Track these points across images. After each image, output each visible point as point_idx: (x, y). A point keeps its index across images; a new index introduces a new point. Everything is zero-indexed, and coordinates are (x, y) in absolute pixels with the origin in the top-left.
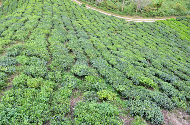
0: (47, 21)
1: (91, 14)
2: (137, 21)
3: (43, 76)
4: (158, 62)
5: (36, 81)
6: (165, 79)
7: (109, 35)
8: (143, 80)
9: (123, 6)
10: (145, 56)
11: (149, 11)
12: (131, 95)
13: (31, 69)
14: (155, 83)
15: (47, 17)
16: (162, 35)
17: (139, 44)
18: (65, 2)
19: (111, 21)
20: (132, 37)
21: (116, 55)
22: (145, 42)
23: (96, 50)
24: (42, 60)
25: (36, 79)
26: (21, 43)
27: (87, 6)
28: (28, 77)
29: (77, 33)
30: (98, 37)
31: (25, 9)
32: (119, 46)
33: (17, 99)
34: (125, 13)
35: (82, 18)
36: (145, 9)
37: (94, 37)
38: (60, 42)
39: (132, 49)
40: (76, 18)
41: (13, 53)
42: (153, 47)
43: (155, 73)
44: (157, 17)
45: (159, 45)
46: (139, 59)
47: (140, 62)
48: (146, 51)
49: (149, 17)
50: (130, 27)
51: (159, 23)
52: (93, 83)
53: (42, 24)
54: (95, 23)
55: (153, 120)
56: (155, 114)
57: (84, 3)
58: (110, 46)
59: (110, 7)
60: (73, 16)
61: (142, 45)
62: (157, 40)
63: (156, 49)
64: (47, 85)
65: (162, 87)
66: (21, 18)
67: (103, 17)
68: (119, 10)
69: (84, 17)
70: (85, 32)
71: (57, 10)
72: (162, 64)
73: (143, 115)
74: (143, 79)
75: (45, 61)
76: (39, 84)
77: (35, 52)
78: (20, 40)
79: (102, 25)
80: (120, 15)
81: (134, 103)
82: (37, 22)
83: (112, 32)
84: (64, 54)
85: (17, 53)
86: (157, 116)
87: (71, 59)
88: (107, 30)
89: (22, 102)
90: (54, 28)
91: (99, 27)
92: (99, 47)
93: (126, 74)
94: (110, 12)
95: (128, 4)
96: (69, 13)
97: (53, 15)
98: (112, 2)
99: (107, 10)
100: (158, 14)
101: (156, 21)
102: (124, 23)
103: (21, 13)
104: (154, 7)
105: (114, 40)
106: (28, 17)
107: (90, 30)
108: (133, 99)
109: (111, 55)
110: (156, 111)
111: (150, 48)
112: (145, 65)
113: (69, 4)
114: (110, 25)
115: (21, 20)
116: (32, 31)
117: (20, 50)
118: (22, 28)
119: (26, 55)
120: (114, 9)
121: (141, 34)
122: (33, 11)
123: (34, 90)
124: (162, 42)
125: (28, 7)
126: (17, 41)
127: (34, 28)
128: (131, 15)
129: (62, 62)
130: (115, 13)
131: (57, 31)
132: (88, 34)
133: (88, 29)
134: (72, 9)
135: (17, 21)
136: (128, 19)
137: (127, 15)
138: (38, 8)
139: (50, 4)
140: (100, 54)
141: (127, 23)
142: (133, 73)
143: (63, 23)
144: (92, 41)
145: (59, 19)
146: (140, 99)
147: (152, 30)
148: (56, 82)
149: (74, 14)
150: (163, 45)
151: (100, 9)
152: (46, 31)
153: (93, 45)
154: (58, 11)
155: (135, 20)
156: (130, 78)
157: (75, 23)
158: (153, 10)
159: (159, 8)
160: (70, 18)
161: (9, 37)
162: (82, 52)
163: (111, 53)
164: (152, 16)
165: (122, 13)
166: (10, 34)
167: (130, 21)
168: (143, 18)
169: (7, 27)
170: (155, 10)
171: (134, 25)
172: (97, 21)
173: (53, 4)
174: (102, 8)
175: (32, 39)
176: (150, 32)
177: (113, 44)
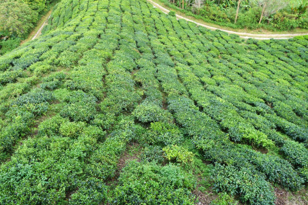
0: (111, 39)
1: (184, 28)
2: (260, 37)
3: (87, 120)
4: (287, 106)
5: (74, 126)
6: (294, 136)
7: (208, 61)
8: (248, 135)
9: (237, 13)
10: (264, 95)
11: (284, 20)
12: (221, 157)
13: (70, 109)
14: (271, 141)
15: (111, 33)
16: (304, 62)
17: (258, 76)
18: (142, 10)
19: (215, 39)
20: (247, 64)
21: (212, 92)
22: (270, 73)
23: (181, 84)
24: (89, 96)
25: (74, 123)
26: (65, 70)
27: (177, 15)
28: (63, 120)
29: (156, 58)
30: (189, 64)
31: (81, 20)
32: (221, 78)
33: (38, 151)
34: (241, 24)
35: (168, 33)
36: (276, 16)
37: (182, 65)
38: (124, 70)
39: (243, 84)
40: (158, 35)
41: (49, 84)
42: (284, 81)
43: (277, 125)
44: (297, 30)
45: (296, 78)
46: (252, 101)
47: (253, 105)
48: (269, 87)
49: (283, 30)
50: (246, 47)
51: (301, 40)
52: (161, 133)
53: (102, 43)
54: (187, 42)
55: (254, 202)
56: (257, 193)
57: (173, 11)
58: (205, 79)
59: (214, 15)
60: (153, 32)
61: (262, 78)
62: (294, 70)
63: (288, 84)
64: (90, 133)
65: (284, 148)
66: (73, 34)
67: (202, 32)
68: (230, 21)
69: (171, 32)
70: (168, 57)
71: (128, 21)
72: (294, 110)
73: (236, 193)
74: (249, 132)
75: (94, 97)
76: (77, 132)
77: (82, 84)
78: (65, 66)
79: (198, 45)
80: (230, 29)
81: (222, 170)
82: (95, 39)
83: (214, 57)
84: (127, 88)
85: (56, 84)
86: (261, 197)
87: (136, 96)
88: (206, 53)
89: (44, 156)
90: (119, 49)
91: (194, 48)
92: (186, 80)
93: (221, 123)
94: (215, 23)
95: (246, 9)
96: (148, 26)
97: (121, 29)
98: (219, 7)
99: (210, 21)
100: (301, 25)
101: (295, 38)
102: (236, 42)
103: (75, 26)
104: (294, 13)
105: (215, 69)
106: (83, 32)
107: (178, 52)
108: (222, 164)
109: (204, 93)
110: (260, 188)
111: (277, 83)
112: (262, 110)
113: (148, 12)
114: (213, 44)
115: (72, 36)
116: (84, 53)
117: (60, 80)
118: (71, 48)
119: (69, 88)
120: (221, 19)
121: (265, 59)
122: (91, 23)
123: (66, 139)
124: (303, 73)
125: (85, 17)
126: (60, 68)
127: (89, 48)
128: (250, 28)
129: (120, 101)
130: (223, 26)
131: (123, 54)
132: (173, 60)
133: (174, 51)
134: (152, 20)
135: (66, 39)
136: (244, 35)
137: (244, 27)
138: (100, 19)
139: (118, 13)
140: (185, 90)
141: (243, 41)
142: (232, 122)
143: (135, 42)
144: (177, 71)
145: (131, 36)
146: (235, 165)
147: (286, 52)
148: (104, 130)
149: (156, 28)
150: (303, 78)
151: (199, 19)
152: (106, 53)
153: (178, 76)
154: (130, 23)
155: (257, 37)
156: (226, 130)
157: (156, 42)
158: (291, 18)
159: (302, 15)
160: (149, 34)
161: (49, 61)
162: (157, 86)
163: (205, 89)
164: (289, 28)
165: (234, 26)
166: (51, 57)
167: (248, 38)
168: (271, 32)
169: (50, 47)
170: (294, 19)
171: (254, 45)
172: (191, 39)
173: (123, 11)
174: (201, 17)
175: (82, 64)
176: (282, 57)
177: (212, 76)
